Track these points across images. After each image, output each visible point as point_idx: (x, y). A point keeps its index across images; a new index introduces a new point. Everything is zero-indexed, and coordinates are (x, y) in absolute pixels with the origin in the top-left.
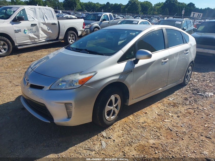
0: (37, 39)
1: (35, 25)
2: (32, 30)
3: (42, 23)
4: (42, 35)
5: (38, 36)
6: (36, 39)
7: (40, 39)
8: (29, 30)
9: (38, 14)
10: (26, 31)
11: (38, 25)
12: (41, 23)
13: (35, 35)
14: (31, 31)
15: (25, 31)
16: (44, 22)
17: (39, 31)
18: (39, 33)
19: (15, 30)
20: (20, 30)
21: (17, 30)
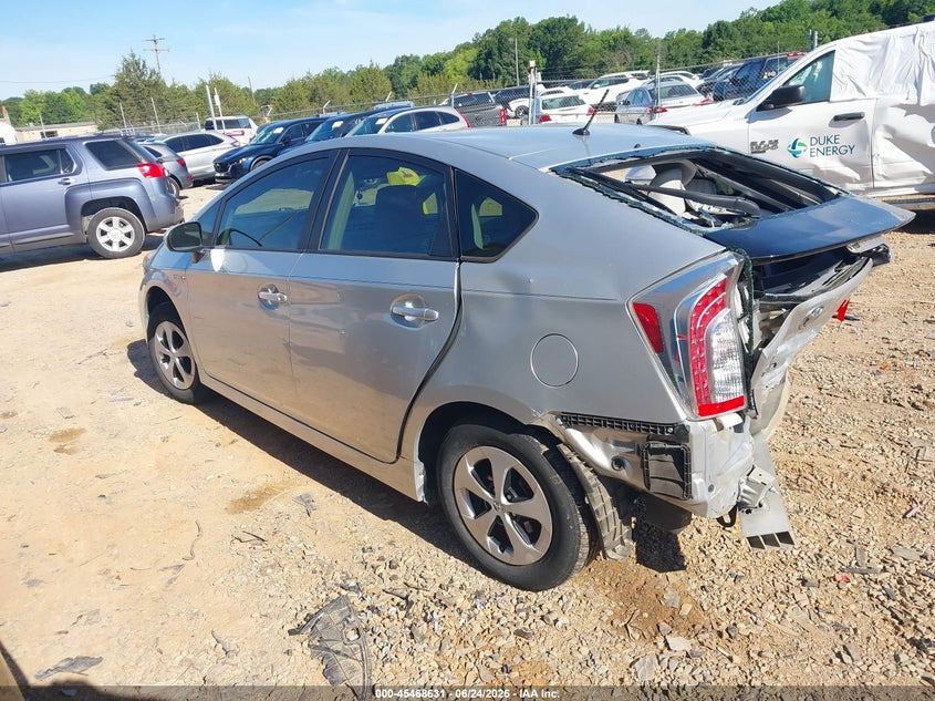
0: (857, 182)
1: (855, 117)
2: (832, 140)
3: (901, 106)
4: (887, 162)
5: (866, 172)
6: (850, 180)
7: (877, 184)
8: (818, 140)
9: (895, 66)
10: (801, 144)
11: (868, 118)
12: (890, 109)
13: (846, 163)
14: (825, 146)
15: (794, 147)
16: (913, 100)
17: (868, 147)
18: (868, 153)
19: (753, 144)
20: (776, 141)
21: (763, 142)
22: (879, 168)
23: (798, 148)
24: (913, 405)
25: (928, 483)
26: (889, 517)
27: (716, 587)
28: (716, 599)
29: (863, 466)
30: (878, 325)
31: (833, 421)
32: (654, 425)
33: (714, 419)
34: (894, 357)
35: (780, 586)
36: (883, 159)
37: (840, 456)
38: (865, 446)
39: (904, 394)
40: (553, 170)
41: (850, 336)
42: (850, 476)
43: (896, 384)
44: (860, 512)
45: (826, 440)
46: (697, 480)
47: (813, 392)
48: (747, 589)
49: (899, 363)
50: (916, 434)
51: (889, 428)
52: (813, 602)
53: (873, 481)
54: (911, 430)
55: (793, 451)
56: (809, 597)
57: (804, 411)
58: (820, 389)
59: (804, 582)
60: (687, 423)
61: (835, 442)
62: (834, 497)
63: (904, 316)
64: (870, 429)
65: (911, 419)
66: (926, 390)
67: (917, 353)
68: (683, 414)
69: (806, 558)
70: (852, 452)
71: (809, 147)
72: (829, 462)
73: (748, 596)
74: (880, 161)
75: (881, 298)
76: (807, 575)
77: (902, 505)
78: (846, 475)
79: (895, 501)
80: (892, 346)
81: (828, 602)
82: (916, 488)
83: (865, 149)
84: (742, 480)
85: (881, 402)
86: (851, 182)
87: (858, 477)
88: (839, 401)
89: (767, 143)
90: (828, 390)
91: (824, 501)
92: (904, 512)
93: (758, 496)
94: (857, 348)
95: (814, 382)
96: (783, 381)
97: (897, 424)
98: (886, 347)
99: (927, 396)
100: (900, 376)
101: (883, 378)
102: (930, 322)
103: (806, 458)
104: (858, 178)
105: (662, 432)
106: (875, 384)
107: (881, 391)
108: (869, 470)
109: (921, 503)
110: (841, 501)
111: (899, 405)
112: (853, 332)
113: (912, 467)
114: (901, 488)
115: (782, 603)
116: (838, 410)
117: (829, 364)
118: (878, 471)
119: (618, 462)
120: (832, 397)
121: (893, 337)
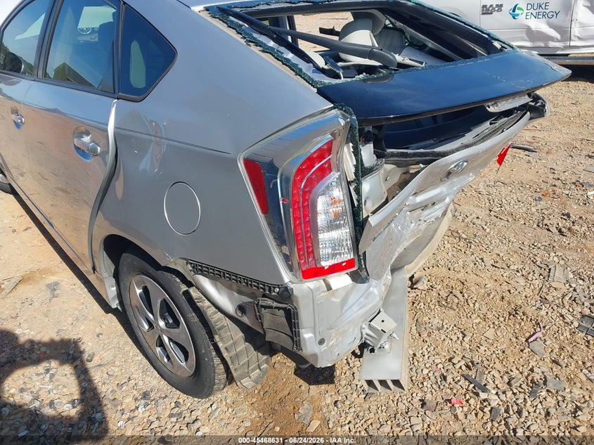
0: (558, 41)
2: (543, 6)
4: (582, 26)
5: (565, 33)
6: (552, 39)
7: (572, 44)
8: (532, 6)
10: (519, 9)
13: (551, 26)
14: (538, 11)
15: (514, 11)
17: (570, 13)
18: (569, 18)
19: (484, 6)
20: (501, 5)
21: (491, 6)
22: (576, 31)
23: (517, 12)
24: (560, 231)
25: (555, 308)
26: (514, 339)
27: (348, 403)
28: (344, 416)
29: (505, 287)
30: (550, 157)
31: (493, 241)
32: (264, 284)
33: (324, 280)
34: (555, 186)
35: (402, 407)
36: (580, 23)
37: (489, 276)
38: (512, 267)
39: (555, 221)
40: (207, 9)
41: (526, 166)
42: (492, 296)
43: (550, 211)
44: (490, 333)
45: (482, 259)
46: (307, 335)
47: (483, 214)
48: (374, 408)
49: (558, 191)
50: (556, 259)
51: (535, 251)
52: (426, 426)
53: (509, 303)
54: (552, 254)
55: (452, 268)
56: (423, 420)
57: (472, 230)
58: (491, 211)
59: (423, 403)
60: (291, 286)
61: (489, 261)
62: (474, 316)
63: (571, 150)
64: (520, 251)
65: (555, 244)
66: (573, 218)
67: (574, 183)
68: (287, 277)
69: (432, 378)
70: (498, 273)
71: (526, 11)
72: (479, 280)
73: (372, 415)
74: (578, 25)
75: (558, 135)
76: (429, 396)
77: (528, 327)
78: (489, 295)
79: (523, 324)
80: (556, 176)
81: (438, 428)
82: (543, 313)
83: (567, 15)
84: (364, 326)
85: (535, 226)
86: (554, 41)
87: (498, 297)
88: (502, 223)
89: (494, 6)
90: (496, 212)
91: (464, 320)
92: (528, 335)
93: (379, 341)
94: (528, 177)
95: (488, 204)
96: (444, 214)
97: (542, 248)
98: (551, 176)
99: (573, 222)
100: (556, 202)
101: (542, 204)
102: (590, 157)
103: (461, 276)
104: (559, 38)
105: (270, 291)
106: (534, 210)
107: (537, 216)
108: (509, 291)
109: (544, 327)
110: (478, 320)
111: (548, 230)
112: (529, 162)
113: (545, 290)
114: (530, 311)
115: (398, 425)
116: (499, 231)
117: (503, 189)
118: (517, 292)
119: (241, 308)
120: (498, 219)
121: (559, 168)
